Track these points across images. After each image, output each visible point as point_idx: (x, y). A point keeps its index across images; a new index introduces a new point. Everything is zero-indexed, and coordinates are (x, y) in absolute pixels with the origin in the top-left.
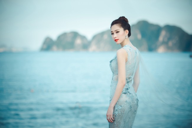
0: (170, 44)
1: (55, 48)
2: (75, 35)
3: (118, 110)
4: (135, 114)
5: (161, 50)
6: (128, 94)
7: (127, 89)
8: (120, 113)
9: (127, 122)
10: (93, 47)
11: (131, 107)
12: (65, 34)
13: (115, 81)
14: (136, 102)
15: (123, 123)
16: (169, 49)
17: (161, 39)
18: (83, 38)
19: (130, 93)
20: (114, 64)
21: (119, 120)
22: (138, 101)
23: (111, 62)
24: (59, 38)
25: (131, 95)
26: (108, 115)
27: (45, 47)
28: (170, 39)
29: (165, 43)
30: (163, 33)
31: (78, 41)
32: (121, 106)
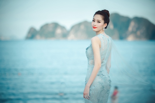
0: (139, 33)
1: (38, 37)
2: (56, 25)
3: (91, 90)
4: (108, 93)
5: (131, 38)
6: (102, 76)
7: (101, 72)
8: (93, 92)
9: (100, 100)
10: (72, 36)
11: (103, 87)
12: (47, 25)
13: (90, 65)
14: (108, 82)
15: (97, 101)
16: (138, 37)
17: (130, 29)
18: (63, 28)
19: (103, 75)
20: (89, 51)
21: (93, 99)
22: (111, 82)
23: (87, 49)
24: (42, 28)
25: (104, 76)
26: (85, 93)
27: (30, 36)
28: (138, 29)
29: (134, 32)
30: (132, 24)
31: (59, 31)
32: (94, 86)
